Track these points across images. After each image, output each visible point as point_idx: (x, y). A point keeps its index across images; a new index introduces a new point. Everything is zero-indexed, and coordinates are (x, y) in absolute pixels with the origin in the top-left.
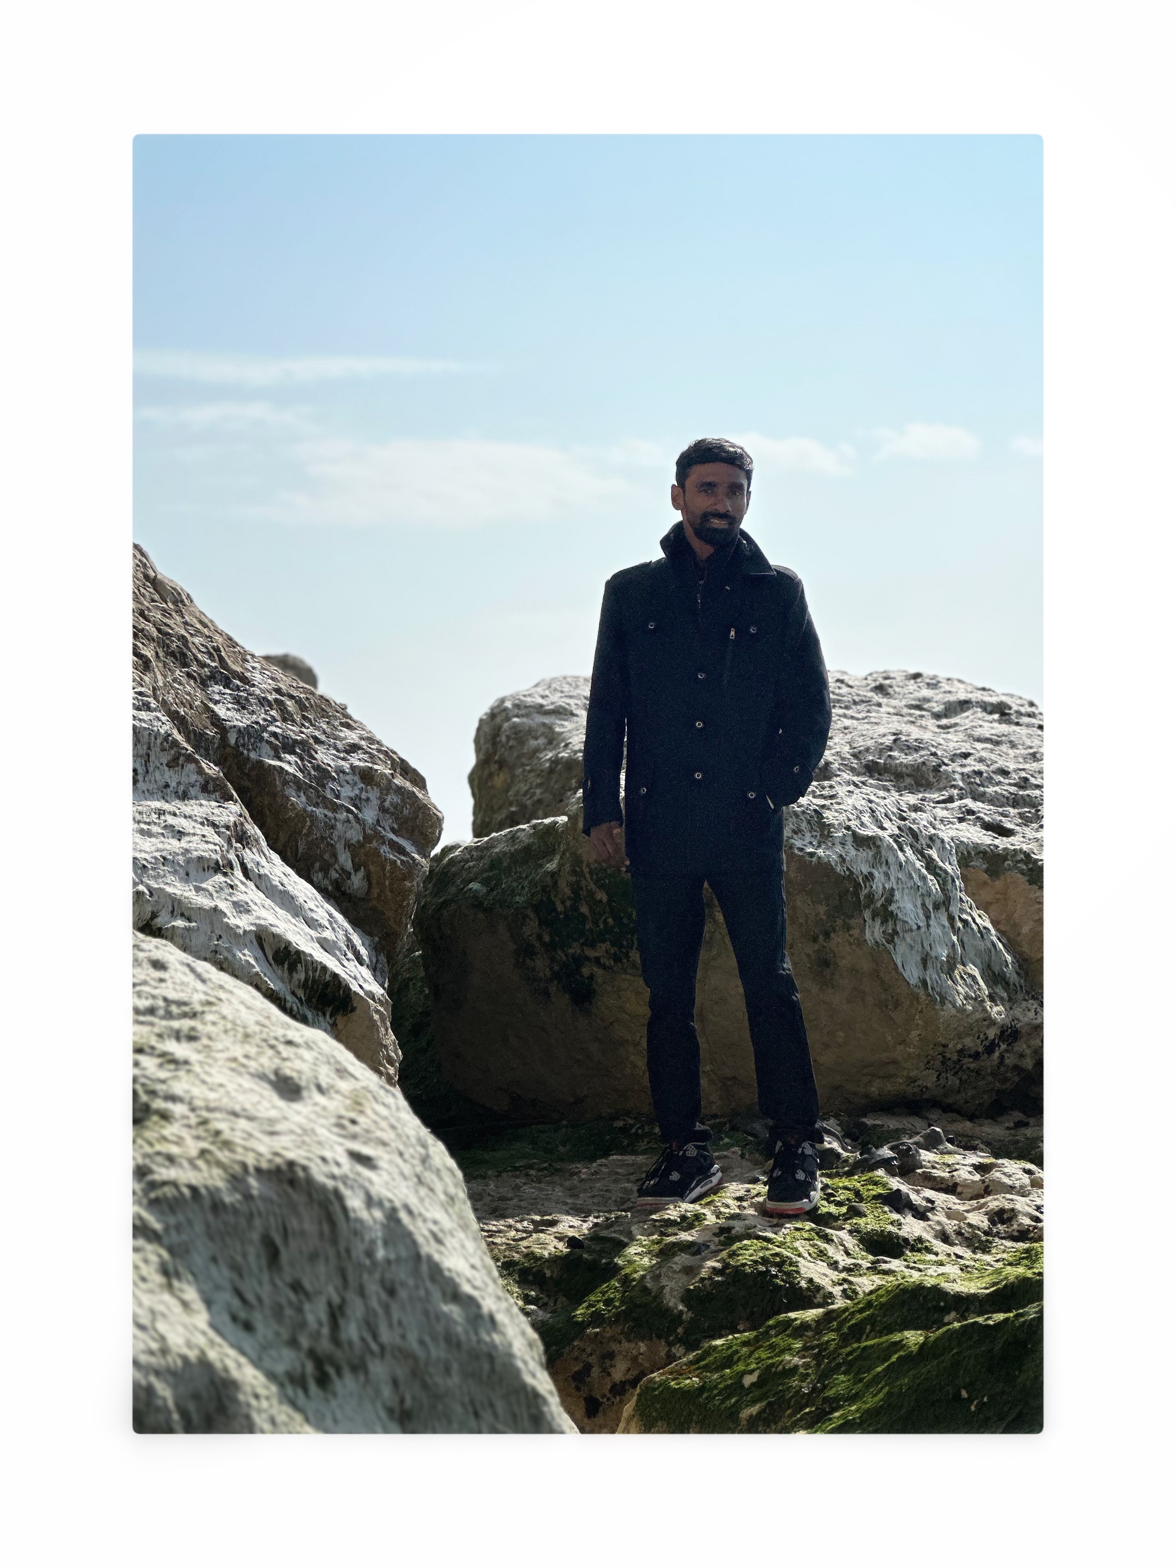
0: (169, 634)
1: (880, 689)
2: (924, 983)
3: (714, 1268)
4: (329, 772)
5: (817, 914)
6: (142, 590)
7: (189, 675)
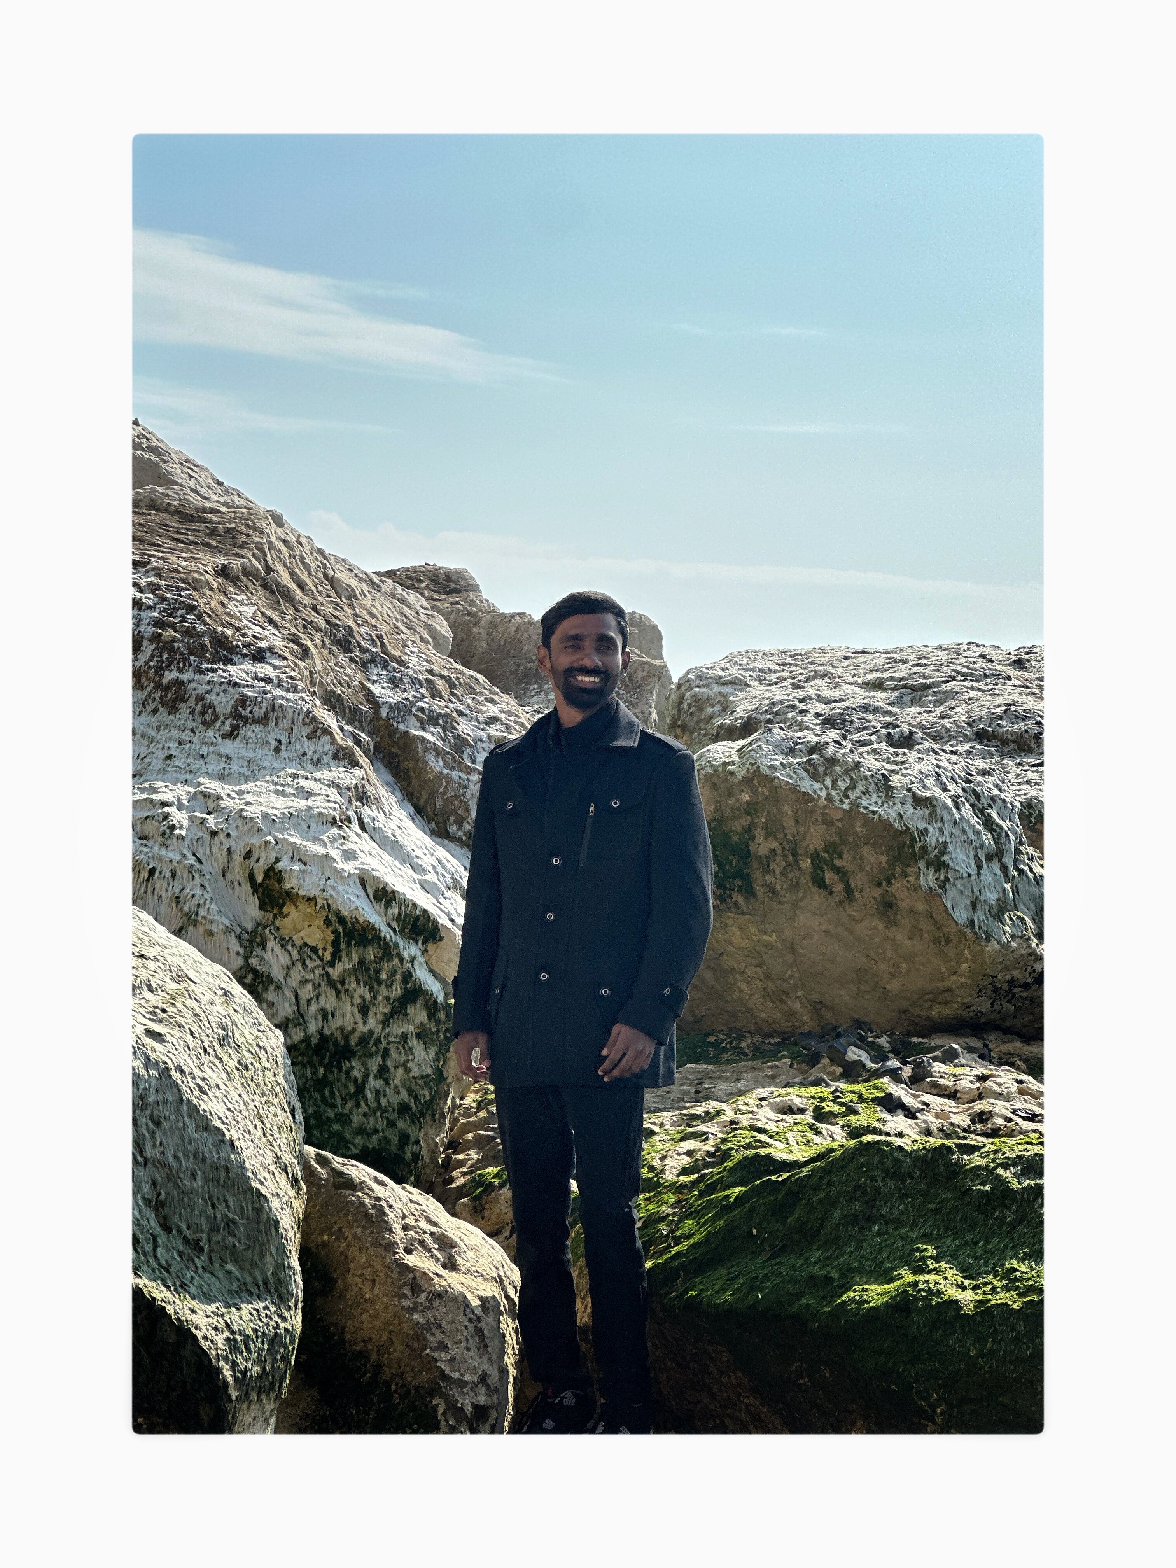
0: (337, 625)
1: (1019, 664)
2: (972, 923)
3: (708, 1152)
4: (467, 740)
5: (880, 863)
6: (320, 588)
7: (351, 659)
